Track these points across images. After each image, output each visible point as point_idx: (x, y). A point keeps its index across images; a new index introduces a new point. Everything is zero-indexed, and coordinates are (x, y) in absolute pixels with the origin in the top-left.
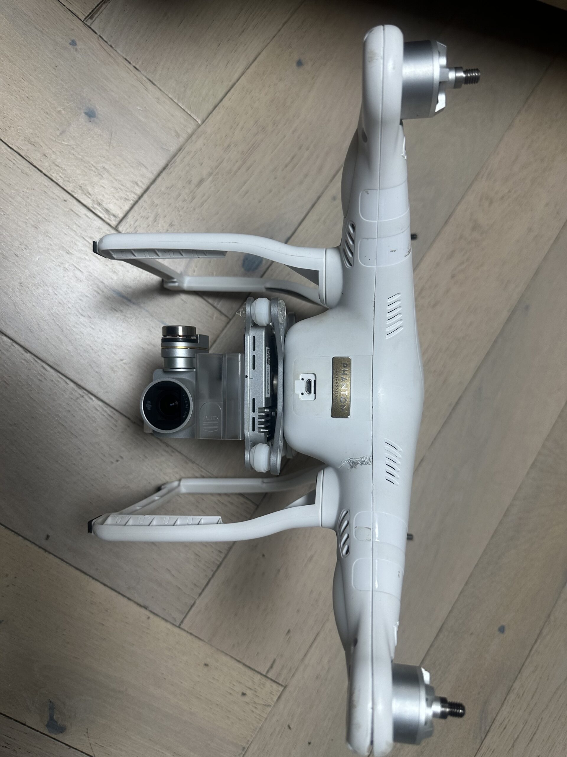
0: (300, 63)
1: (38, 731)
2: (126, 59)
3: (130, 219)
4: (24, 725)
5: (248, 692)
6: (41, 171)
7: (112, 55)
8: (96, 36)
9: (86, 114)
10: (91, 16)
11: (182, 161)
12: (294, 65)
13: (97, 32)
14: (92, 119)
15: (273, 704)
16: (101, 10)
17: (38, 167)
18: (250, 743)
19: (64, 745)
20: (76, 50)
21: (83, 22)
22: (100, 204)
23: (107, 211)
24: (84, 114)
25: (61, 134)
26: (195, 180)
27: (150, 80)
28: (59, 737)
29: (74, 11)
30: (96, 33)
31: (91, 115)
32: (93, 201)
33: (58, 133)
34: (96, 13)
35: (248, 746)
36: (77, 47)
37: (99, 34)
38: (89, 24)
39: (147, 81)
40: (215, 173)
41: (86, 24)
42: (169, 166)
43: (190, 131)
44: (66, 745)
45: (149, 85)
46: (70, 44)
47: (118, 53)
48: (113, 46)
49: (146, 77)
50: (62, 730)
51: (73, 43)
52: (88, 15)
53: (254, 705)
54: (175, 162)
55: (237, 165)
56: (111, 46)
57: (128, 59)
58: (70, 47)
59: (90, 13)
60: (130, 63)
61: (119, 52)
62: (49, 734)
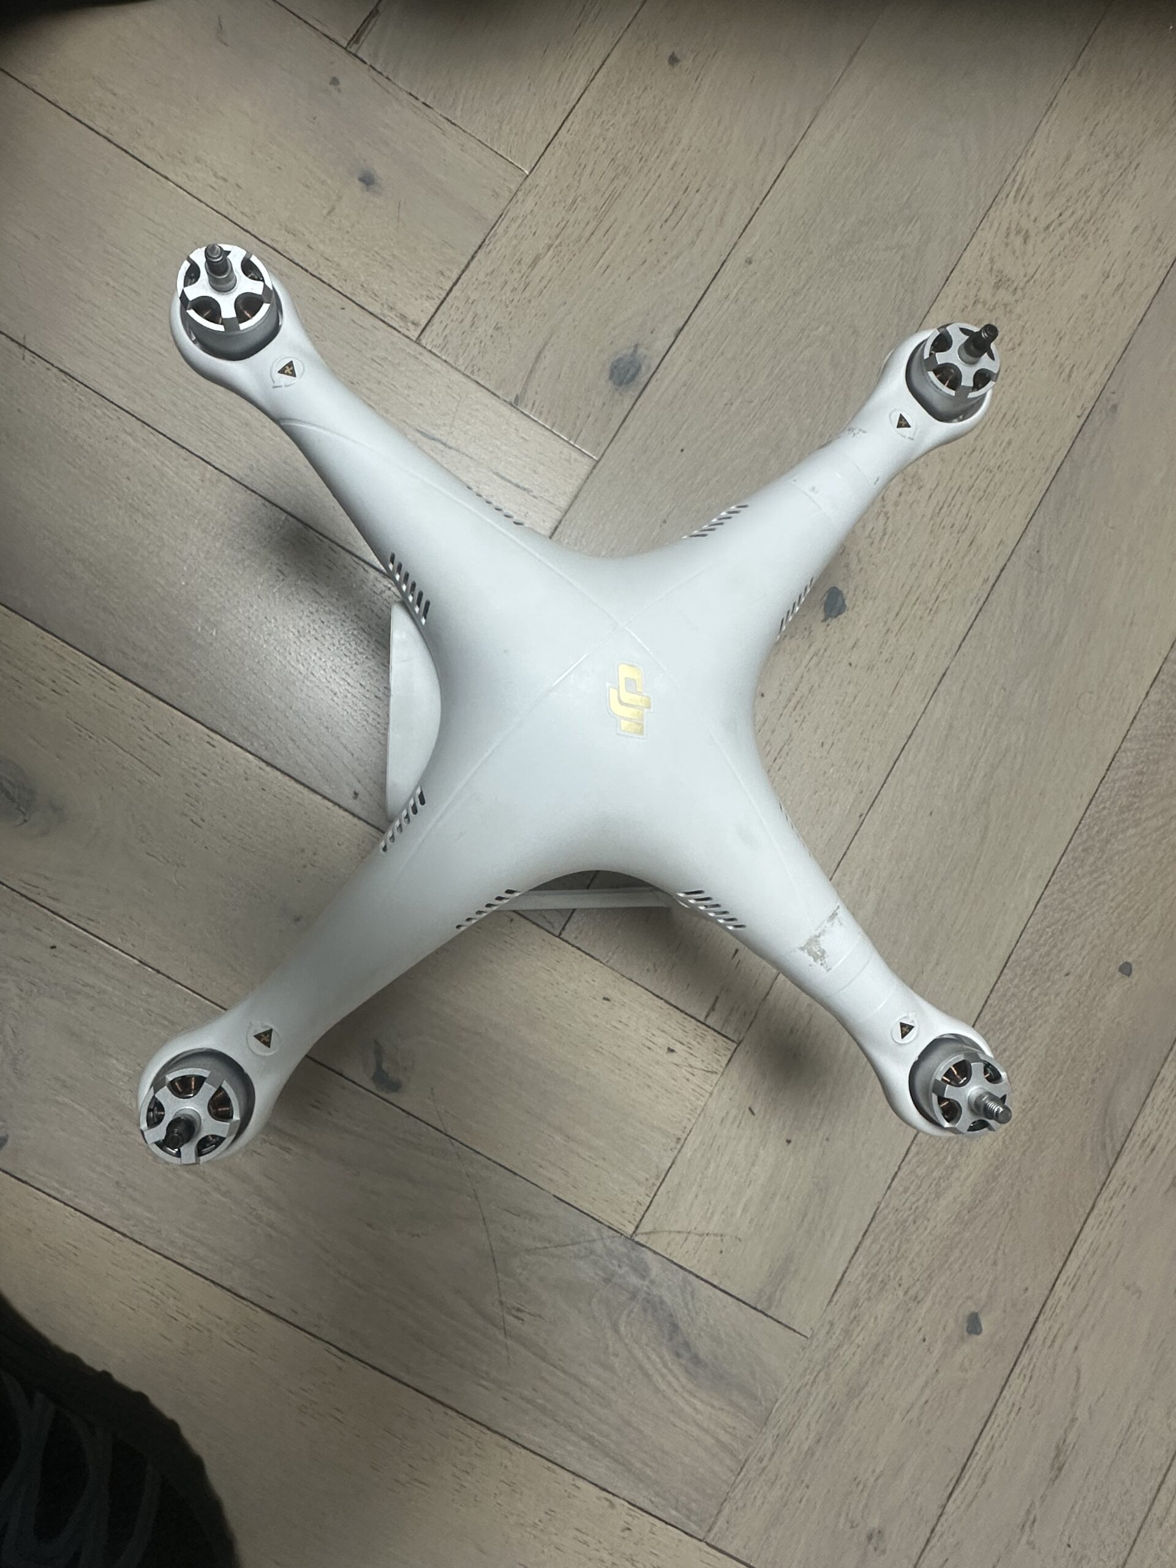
0: (673, 60)
1: (360, 1086)
2: (411, 94)
3: (436, 326)
4: (341, 1075)
5: (678, 1047)
6: (306, 271)
7: (391, 90)
8: (366, 67)
9: (361, 180)
10: (356, 39)
11: (506, 232)
12: (666, 63)
13: (366, 60)
14: (371, 187)
15: (721, 1069)
16: (370, 26)
17: (301, 264)
18: (687, 1131)
19: (400, 1111)
20: (339, 91)
21: (345, 49)
22: (391, 308)
23: (403, 317)
24: (358, 182)
25: (329, 213)
26: (528, 259)
27: (447, 119)
28: (392, 1097)
29: (332, 36)
30: (364, 62)
31: (368, 181)
32: (382, 305)
33: (325, 212)
34: (362, 33)
35: (685, 1135)
36: (339, 86)
37: (369, 63)
38: (354, 52)
39: (444, 120)
40: (556, 243)
41: (350, 52)
42: (487, 242)
43: (513, 187)
44: (403, 1110)
45: (447, 126)
46: (331, 84)
47: (398, 86)
48: (392, 78)
49: (441, 115)
50: (395, 1086)
51: (335, 81)
52: (352, 39)
53: (690, 1070)
54: (495, 235)
55: (590, 229)
56: (387, 78)
57: (413, 93)
58: (331, 88)
59: (354, 36)
60: (417, 99)
61: (400, 85)
62: (377, 1092)
